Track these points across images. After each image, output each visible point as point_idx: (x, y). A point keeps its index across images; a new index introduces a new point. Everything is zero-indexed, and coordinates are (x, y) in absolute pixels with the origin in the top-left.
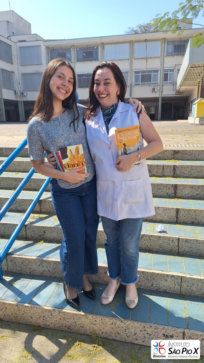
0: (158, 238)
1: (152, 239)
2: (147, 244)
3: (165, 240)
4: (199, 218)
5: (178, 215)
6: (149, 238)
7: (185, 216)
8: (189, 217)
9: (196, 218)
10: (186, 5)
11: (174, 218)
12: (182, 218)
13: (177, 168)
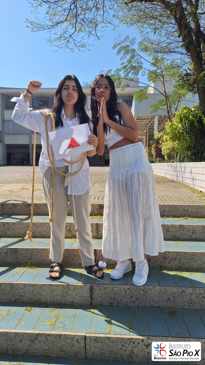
0: (58, 337)
1: (50, 339)
2: (44, 348)
3: (67, 341)
4: (118, 297)
5: (92, 295)
6: (45, 339)
7: (101, 296)
8: (106, 297)
9: (114, 297)
10: (127, 65)
11: (88, 298)
12: (97, 299)
13: (100, 227)
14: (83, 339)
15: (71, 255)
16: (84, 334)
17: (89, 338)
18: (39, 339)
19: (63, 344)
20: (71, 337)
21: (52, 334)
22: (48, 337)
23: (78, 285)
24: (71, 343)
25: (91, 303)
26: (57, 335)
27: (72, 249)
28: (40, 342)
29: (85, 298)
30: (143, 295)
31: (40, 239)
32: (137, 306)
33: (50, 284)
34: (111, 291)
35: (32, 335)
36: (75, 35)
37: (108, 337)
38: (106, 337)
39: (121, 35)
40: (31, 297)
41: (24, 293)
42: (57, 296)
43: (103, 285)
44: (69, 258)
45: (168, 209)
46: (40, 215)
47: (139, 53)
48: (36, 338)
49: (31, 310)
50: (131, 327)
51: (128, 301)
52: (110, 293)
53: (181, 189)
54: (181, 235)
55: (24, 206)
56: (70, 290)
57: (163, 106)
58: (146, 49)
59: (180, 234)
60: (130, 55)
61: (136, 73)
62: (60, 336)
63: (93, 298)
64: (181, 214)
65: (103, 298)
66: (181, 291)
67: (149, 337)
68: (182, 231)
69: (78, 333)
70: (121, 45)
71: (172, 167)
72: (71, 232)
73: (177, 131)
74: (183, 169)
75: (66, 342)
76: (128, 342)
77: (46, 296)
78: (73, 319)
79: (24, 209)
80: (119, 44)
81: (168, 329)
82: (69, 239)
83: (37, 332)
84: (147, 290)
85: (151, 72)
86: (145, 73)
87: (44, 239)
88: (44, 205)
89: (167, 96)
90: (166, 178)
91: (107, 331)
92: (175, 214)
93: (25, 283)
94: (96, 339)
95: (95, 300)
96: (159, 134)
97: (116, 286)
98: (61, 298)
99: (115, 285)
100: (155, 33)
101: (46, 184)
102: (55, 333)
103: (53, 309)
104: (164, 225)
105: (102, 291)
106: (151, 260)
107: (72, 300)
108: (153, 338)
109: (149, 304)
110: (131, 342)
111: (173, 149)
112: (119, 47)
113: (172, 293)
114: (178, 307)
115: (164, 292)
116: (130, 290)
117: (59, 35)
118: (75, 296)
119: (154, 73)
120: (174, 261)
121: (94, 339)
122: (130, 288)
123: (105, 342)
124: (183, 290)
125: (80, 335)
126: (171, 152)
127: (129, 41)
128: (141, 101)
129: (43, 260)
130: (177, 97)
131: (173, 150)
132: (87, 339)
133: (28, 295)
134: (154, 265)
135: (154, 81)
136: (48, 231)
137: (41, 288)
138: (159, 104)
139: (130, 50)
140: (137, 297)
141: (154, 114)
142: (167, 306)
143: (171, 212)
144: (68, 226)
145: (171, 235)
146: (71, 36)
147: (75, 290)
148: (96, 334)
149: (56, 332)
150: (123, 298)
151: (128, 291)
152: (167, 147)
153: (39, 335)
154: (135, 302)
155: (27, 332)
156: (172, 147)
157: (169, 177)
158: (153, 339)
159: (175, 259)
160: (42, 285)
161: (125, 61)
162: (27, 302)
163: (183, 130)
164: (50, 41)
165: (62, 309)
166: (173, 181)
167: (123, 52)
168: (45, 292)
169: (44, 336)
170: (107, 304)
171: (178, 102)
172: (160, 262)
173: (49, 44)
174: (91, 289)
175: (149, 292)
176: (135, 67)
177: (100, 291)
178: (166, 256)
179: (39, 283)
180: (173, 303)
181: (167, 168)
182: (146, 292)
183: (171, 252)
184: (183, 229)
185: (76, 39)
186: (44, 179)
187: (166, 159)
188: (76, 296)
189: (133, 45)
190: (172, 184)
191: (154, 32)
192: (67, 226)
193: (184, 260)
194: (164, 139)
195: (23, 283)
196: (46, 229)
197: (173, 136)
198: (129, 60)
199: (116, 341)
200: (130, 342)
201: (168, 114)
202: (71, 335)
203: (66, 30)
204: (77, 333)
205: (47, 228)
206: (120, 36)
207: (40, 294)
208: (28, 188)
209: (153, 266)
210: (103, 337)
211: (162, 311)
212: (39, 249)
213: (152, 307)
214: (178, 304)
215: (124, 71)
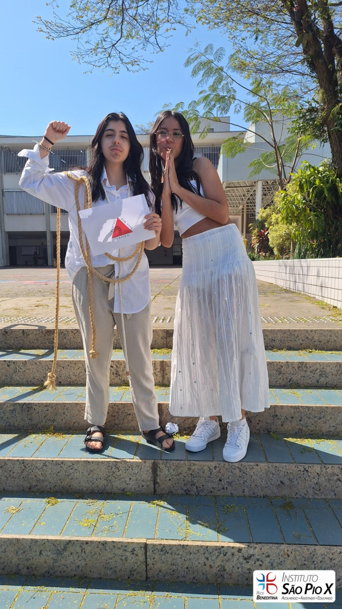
0: (101, 546)
1: (88, 549)
2: (78, 563)
3: (116, 551)
4: (198, 481)
5: (156, 478)
6: (80, 549)
7: (170, 480)
8: (178, 480)
9: (192, 481)
10: (210, 95)
11: (148, 483)
12: (164, 483)
13: (168, 366)
14: (142, 549)
15: (120, 413)
16: (144, 541)
17: (152, 546)
18: (71, 548)
19: (110, 557)
20: (122, 546)
21: (91, 541)
22: (85, 546)
23: (133, 462)
24: (122, 556)
25: (155, 491)
26: (99, 542)
27: (122, 404)
28: (71, 554)
29: (144, 483)
30: (240, 477)
31: (69, 387)
32: (230, 494)
33: (86, 461)
34: (188, 472)
35: (58, 543)
36: (121, 44)
37: (183, 545)
38: (180, 545)
39: (199, 43)
40: (56, 482)
41: (43, 476)
42: (99, 480)
43: (174, 462)
44: (116, 417)
45: (279, 336)
46: (67, 348)
47: (230, 73)
48: (65, 547)
49: (56, 503)
50: (221, 528)
51: (214, 486)
52: (185, 474)
53: (302, 303)
54: (302, 380)
55: (41, 334)
56: (119, 471)
57: (270, 164)
58: (241, 67)
59: (299, 377)
60: (214, 78)
61: (224, 108)
62: (105, 545)
63: (158, 483)
64: (301, 344)
65: (174, 483)
66: (303, 469)
67: (249, 544)
68: (304, 373)
69: (134, 539)
70: (200, 60)
71: (286, 266)
72: (119, 375)
73: (295, 206)
74: (305, 269)
75: (114, 554)
76: (216, 553)
77: (81, 481)
78: (125, 517)
79: (40, 339)
80: (196, 58)
81: (281, 531)
82: (117, 387)
83: (67, 538)
84: (247, 469)
85: (251, 107)
86: (240, 107)
87: (74, 387)
88: (75, 332)
89: (277, 148)
90: (277, 286)
91: (181, 535)
92: (292, 344)
93: (46, 459)
94: (164, 549)
95: (161, 486)
96: (263, 212)
97: (195, 462)
98: (105, 482)
99: (193, 462)
100: (257, 38)
101: (78, 296)
102: (95, 540)
103: (91, 501)
104: (273, 362)
105: (172, 471)
106: (253, 420)
107: (123, 486)
108: (256, 546)
109: (250, 491)
110: (220, 553)
111: (288, 237)
112: (196, 62)
113: (288, 473)
114: (297, 496)
115: (274, 472)
116: (217, 469)
117: (94, 44)
118: (127, 479)
119: (255, 107)
120: (291, 422)
121: (160, 548)
122: (217, 465)
123: (177, 552)
124: (305, 469)
125: (137, 543)
126: (284, 242)
127: (214, 53)
128: (233, 156)
129: (75, 423)
130: (295, 149)
131: (288, 239)
132: (149, 548)
133: (50, 479)
134: (257, 428)
135: (256, 122)
136: (81, 374)
137: (71, 467)
138: (264, 161)
139: (215, 68)
140: (230, 481)
141: (255, 178)
142: (278, 495)
143: (285, 342)
144: (115, 366)
145: (285, 380)
146: (113, 45)
147: (128, 470)
148: (162, 541)
149: (98, 538)
150: (206, 482)
151: (215, 471)
152: (278, 233)
153: (70, 543)
154: (227, 488)
155: (50, 538)
156: (287, 234)
157: (281, 283)
158: (256, 548)
159: (292, 417)
160: (73, 463)
161: (206, 87)
162: (49, 490)
163: (304, 204)
164: (79, 55)
165: (107, 501)
166: (287, 291)
167: (202, 72)
168: (78, 474)
169: (79, 545)
170: (180, 492)
171: (297, 156)
172: (267, 423)
173: (77, 59)
174: (155, 468)
175: (250, 472)
176: (224, 97)
177: (168, 470)
178: (277, 413)
179: (69, 459)
180: (289, 490)
181: (277, 269)
182: (244, 473)
183: (285, 406)
184: (305, 369)
185: (123, 51)
186: (74, 288)
187: (276, 254)
188: (130, 479)
189: (219, 60)
190: (287, 295)
191: (254, 37)
192: (112, 365)
193: (307, 419)
194: (273, 220)
195: (42, 459)
196: (78, 372)
197: (288, 214)
198: (213, 86)
199: (197, 552)
200: (218, 553)
201: (278, 178)
202: (122, 542)
203: (105, 36)
204: (132, 539)
205: (80, 369)
206: (197, 45)
207: (70, 477)
208: (47, 304)
209: (256, 431)
210: (176, 545)
211: (271, 503)
212: (67, 404)
213: (254, 496)
214: (297, 492)
215: (204, 104)
